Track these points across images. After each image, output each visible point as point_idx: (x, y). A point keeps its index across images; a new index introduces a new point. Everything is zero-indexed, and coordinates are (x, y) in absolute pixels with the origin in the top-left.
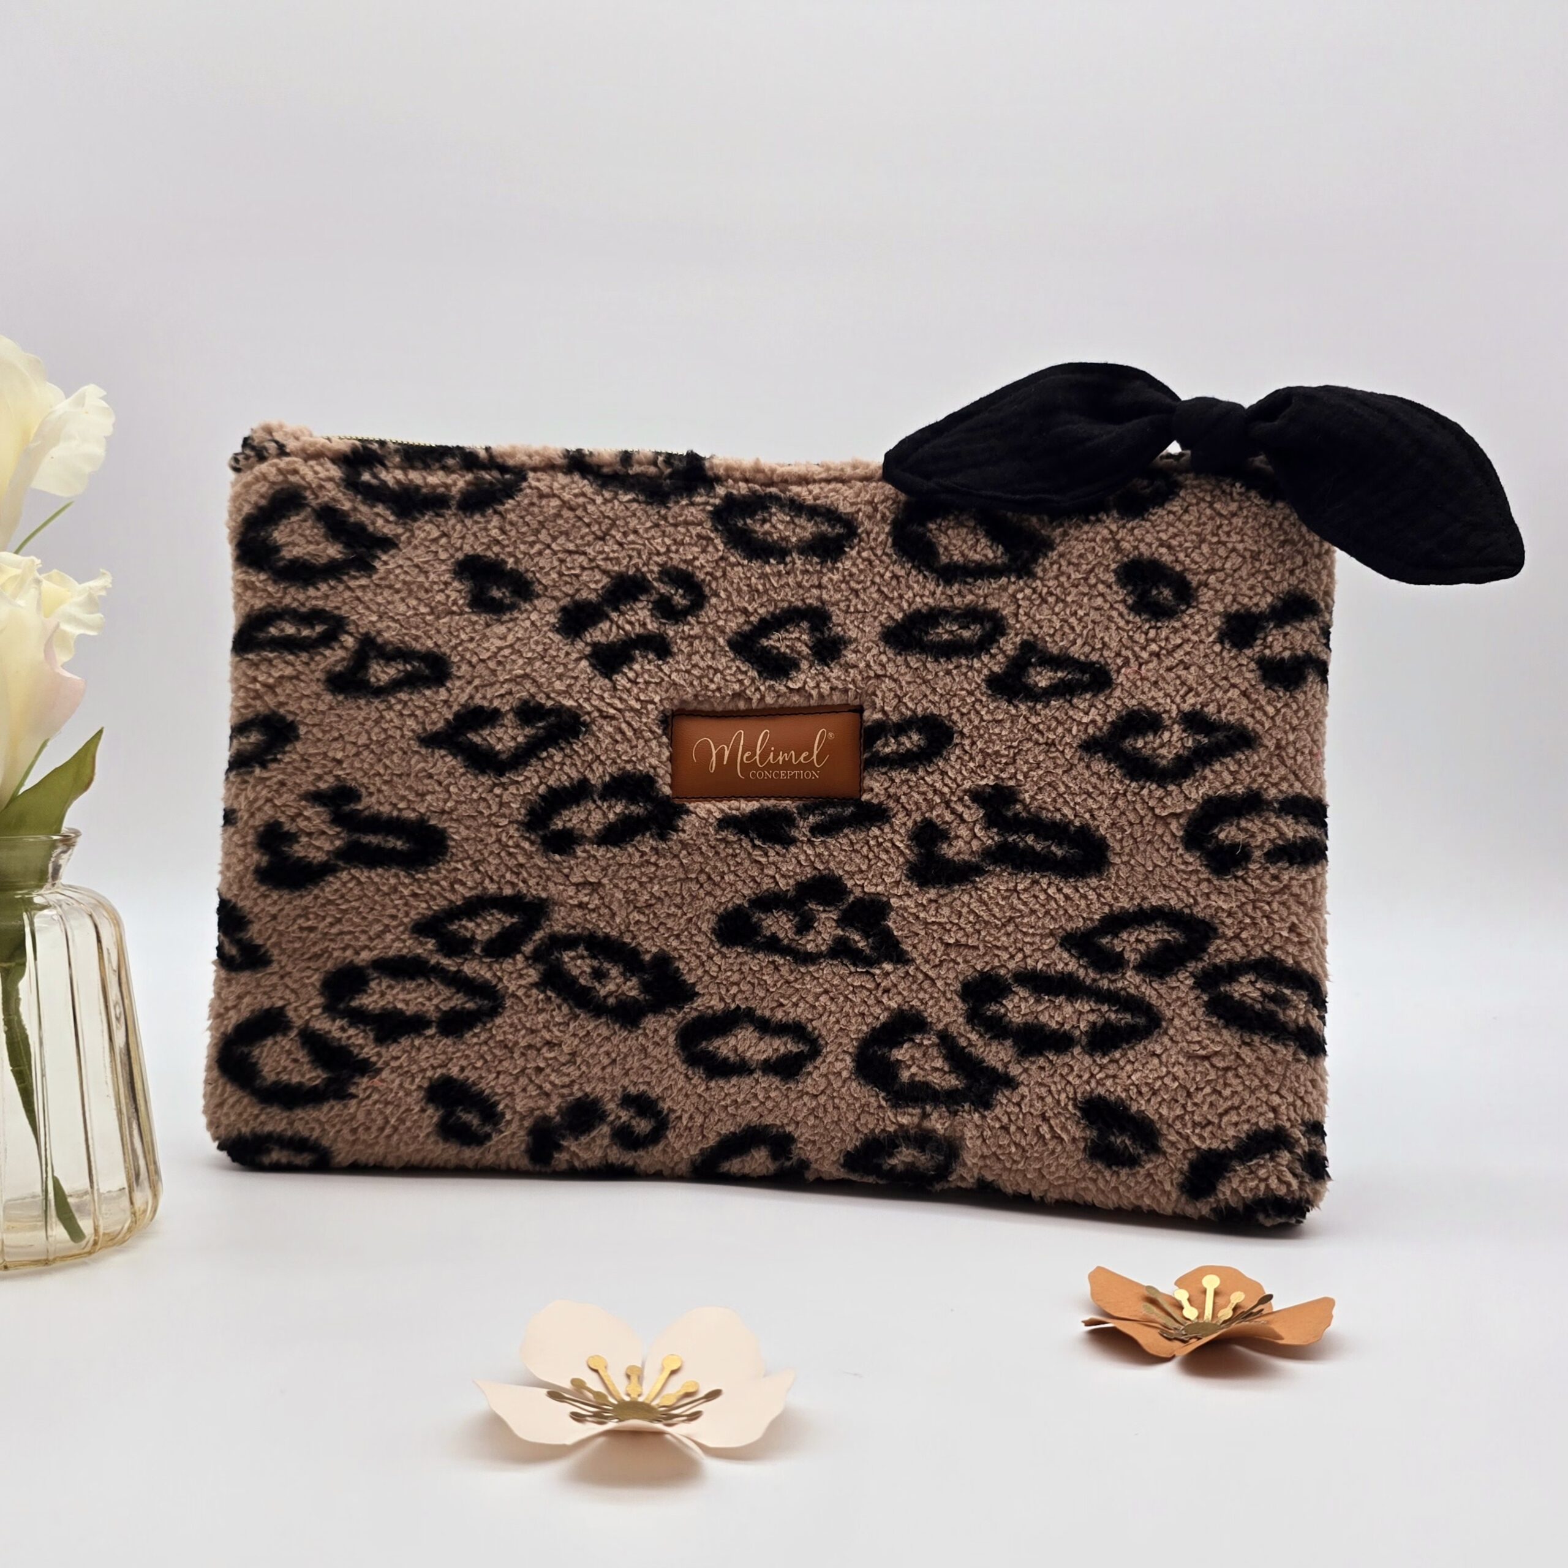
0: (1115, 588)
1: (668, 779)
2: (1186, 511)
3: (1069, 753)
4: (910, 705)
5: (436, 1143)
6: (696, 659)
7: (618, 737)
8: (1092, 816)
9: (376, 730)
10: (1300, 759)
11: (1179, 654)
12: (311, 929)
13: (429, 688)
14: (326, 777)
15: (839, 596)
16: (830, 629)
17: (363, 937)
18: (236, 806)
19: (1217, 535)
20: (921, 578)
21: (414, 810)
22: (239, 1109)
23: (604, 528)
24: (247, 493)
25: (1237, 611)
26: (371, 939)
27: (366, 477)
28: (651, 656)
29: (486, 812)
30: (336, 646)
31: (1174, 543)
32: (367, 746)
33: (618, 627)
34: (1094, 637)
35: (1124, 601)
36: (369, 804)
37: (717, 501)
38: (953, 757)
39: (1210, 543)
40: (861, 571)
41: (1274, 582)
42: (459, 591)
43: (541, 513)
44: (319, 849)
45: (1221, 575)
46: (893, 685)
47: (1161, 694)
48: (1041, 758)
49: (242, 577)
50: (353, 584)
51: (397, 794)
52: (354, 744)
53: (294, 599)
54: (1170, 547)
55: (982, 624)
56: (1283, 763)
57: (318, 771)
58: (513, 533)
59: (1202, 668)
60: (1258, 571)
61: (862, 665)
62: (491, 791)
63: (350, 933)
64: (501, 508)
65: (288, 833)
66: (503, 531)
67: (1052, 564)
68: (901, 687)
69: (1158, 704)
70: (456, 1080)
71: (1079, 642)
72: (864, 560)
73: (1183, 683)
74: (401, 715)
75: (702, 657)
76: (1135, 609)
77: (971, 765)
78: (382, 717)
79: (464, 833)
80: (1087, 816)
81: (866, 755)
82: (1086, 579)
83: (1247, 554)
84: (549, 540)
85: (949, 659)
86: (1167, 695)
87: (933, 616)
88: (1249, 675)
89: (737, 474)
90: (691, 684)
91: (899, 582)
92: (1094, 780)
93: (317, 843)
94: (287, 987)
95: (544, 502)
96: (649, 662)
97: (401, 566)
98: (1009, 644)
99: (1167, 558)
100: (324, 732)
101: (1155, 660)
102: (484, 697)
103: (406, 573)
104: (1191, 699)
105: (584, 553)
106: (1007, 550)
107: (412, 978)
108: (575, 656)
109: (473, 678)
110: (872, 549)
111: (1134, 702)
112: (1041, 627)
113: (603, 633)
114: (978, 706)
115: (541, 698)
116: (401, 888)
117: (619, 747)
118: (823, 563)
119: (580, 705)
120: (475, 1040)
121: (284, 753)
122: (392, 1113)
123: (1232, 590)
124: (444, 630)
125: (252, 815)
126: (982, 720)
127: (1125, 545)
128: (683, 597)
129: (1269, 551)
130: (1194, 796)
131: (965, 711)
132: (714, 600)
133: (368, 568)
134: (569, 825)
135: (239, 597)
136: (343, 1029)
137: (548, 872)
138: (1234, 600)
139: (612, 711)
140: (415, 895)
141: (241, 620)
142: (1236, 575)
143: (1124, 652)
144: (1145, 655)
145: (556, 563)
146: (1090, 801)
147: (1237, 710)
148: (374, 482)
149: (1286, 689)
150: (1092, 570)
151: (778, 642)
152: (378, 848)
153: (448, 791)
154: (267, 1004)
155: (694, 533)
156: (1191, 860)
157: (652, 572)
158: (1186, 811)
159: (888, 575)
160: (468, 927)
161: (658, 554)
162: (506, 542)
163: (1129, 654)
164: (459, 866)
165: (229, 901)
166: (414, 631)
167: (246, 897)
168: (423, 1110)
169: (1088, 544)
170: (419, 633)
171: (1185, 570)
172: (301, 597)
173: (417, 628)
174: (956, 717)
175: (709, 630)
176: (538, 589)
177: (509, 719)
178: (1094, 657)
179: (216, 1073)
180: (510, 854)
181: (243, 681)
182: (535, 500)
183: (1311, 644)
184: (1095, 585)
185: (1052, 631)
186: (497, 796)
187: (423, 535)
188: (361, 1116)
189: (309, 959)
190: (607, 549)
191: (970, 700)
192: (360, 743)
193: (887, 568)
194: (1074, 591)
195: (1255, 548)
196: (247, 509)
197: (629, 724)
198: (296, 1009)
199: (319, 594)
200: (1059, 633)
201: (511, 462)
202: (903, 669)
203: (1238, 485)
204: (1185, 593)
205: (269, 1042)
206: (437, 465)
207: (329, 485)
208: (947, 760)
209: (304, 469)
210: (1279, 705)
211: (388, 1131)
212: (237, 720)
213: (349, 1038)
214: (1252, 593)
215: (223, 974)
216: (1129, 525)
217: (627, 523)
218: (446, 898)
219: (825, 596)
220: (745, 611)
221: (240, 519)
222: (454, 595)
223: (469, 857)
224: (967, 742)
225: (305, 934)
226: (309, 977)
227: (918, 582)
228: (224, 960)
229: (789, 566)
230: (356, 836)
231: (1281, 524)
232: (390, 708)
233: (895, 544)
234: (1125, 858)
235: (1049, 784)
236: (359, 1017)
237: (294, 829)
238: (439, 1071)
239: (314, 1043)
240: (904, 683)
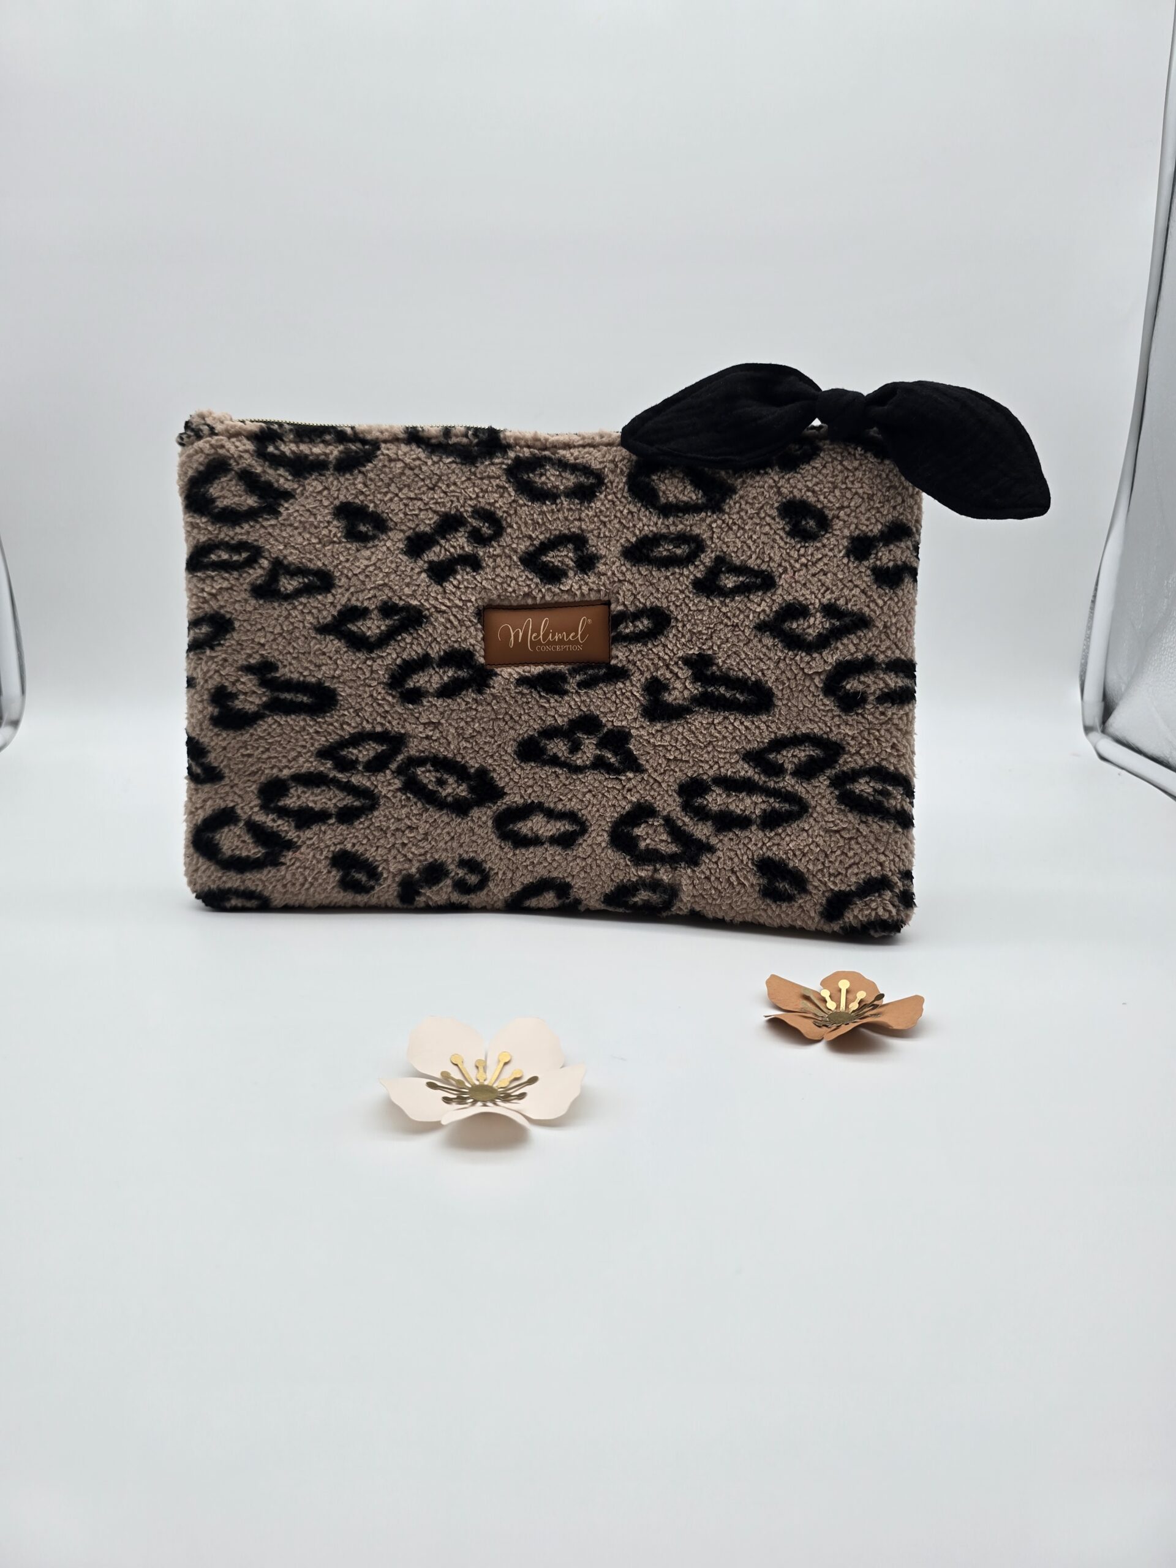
0: (777, 520)
1: (482, 653)
2: (824, 467)
3: (747, 633)
4: (642, 600)
5: (339, 892)
6: (498, 570)
7: (448, 625)
8: (763, 674)
9: (286, 623)
10: (899, 634)
11: (820, 565)
12: (249, 756)
13: (320, 594)
14: (254, 655)
15: (593, 526)
16: (587, 549)
17: (284, 760)
18: (195, 675)
19: (845, 483)
20: (647, 513)
21: (314, 676)
22: (208, 873)
23: (433, 482)
24: (190, 461)
25: (859, 535)
26: (289, 761)
27: (271, 449)
28: (468, 569)
29: (362, 677)
30: (257, 566)
31: (817, 489)
32: (281, 634)
33: (446, 550)
34: (764, 553)
35: (783, 529)
36: (284, 672)
37: (510, 462)
38: (671, 636)
39: (841, 489)
40: (607, 509)
41: (883, 515)
42: (338, 527)
43: (391, 472)
44: (252, 703)
45: (848, 511)
46: (630, 587)
47: (808, 592)
48: (729, 635)
49: (190, 519)
50: (266, 523)
51: (302, 666)
52: (272, 633)
53: (227, 535)
54: (813, 492)
55: (689, 545)
56: (888, 637)
57: (249, 651)
58: (372, 487)
59: (835, 574)
60: (873, 508)
61: (609, 573)
62: (365, 663)
63: (275, 757)
64: (363, 469)
65: (230, 693)
66: (366, 486)
67: (735, 503)
68: (636, 588)
69: (806, 599)
70: (350, 852)
71: (754, 557)
72: (609, 501)
73: (823, 585)
74: (302, 612)
75: (502, 570)
76: (791, 534)
77: (683, 640)
78: (290, 614)
79: (349, 691)
80: (760, 674)
81: (613, 634)
82: (758, 514)
83: (865, 496)
84: (397, 491)
85: (667, 568)
86: (812, 593)
87: (656, 540)
88: (866, 579)
89: (523, 443)
90: (496, 588)
91: (633, 516)
92: (764, 650)
93: (251, 699)
94: (235, 793)
95: (392, 465)
96: (467, 573)
97: (297, 511)
98: (707, 558)
99: (812, 499)
100: (251, 625)
101: (804, 569)
102: (358, 600)
103: (301, 515)
104: (828, 596)
105: (421, 499)
106: (705, 494)
107: (318, 786)
108: (417, 570)
109: (350, 587)
110: (614, 493)
111: (791, 597)
112: (728, 547)
113: (435, 554)
114: (687, 601)
115: (396, 600)
116: (308, 728)
117: (449, 632)
118: (581, 503)
119: (422, 604)
120: (361, 826)
121: (225, 640)
122: (309, 875)
123: (855, 521)
124: (329, 554)
125: (206, 681)
126: (690, 610)
127: (784, 490)
128: (488, 528)
129: (879, 494)
130: (830, 660)
131: (678, 604)
132: (509, 530)
133: (276, 513)
134: (418, 685)
135: (188, 533)
136: (274, 821)
137: (405, 716)
138: (856, 527)
139: (443, 608)
140: (317, 732)
141: (191, 549)
142: (858, 511)
143: (784, 564)
144: (798, 566)
145: (402, 507)
146: (762, 664)
147: (858, 603)
148: (276, 452)
149: (891, 588)
150: (762, 508)
151: (553, 558)
152: (291, 701)
153: (336, 663)
154: (223, 805)
155: (494, 484)
156: (828, 703)
157: (467, 511)
158: (825, 670)
159: (626, 511)
160: (353, 752)
161: (471, 499)
162: (368, 493)
163: (787, 565)
164: (346, 713)
165: (194, 738)
166: (308, 556)
167: (205, 736)
168: (329, 872)
169: (759, 490)
170: (312, 557)
171: (824, 507)
172: (231, 533)
173: (310, 553)
174: (672, 608)
175: (507, 551)
176: (391, 524)
177: (375, 614)
178: (764, 567)
179: (192, 850)
180: (379, 705)
181: (195, 591)
182: (386, 463)
183: (907, 557)
184: (764, 518)
185: (735, 550)
186: (369, 666)
187: (311, 489)
188: (289, 877)
189: (249, 775)
190: (436, 496)
191: (681, 596)
192: (276, 632)
193: (625, 507)
194: (750, 522)
195: (870, 492)
196: (190, 473)
197: (455, 616)
198: (242, 808)
199: (243, 531)
200: (741, 551)
201: (369, 437)
202: (637, 576)
203: (859, 449)
204: (824, 523)
205: (226, 830)
206: (319, 440)
207: (246, 456)
208: (667, 637)
209: (228, 445)
210: (886, 599)
211: (307, 886)
212: (193, 617)
213: (278, 826)
214: (868, 523)
215: (192, 786)
216: (787, 477)
217: (449, 478)
218: (337, 734)
219: (584, 527)
220: (530, 537)
221: (186, 480)
222: (334, 530)
223: (352, 707)
224: (680, 625)
225: (245, 759)
226: (250, 787)
227: (645, 516)
228: (192, 776)
229: (559, 506)
230: (276, 694)
231: (887, 475)
232: (295, 608)
233: (630, 490)
234: (785, 702)
235: (735, 653)
236: (284, 812)
237: (234, 690)
238: (339, 847)
239: (257, 831)
240: (637, 586)
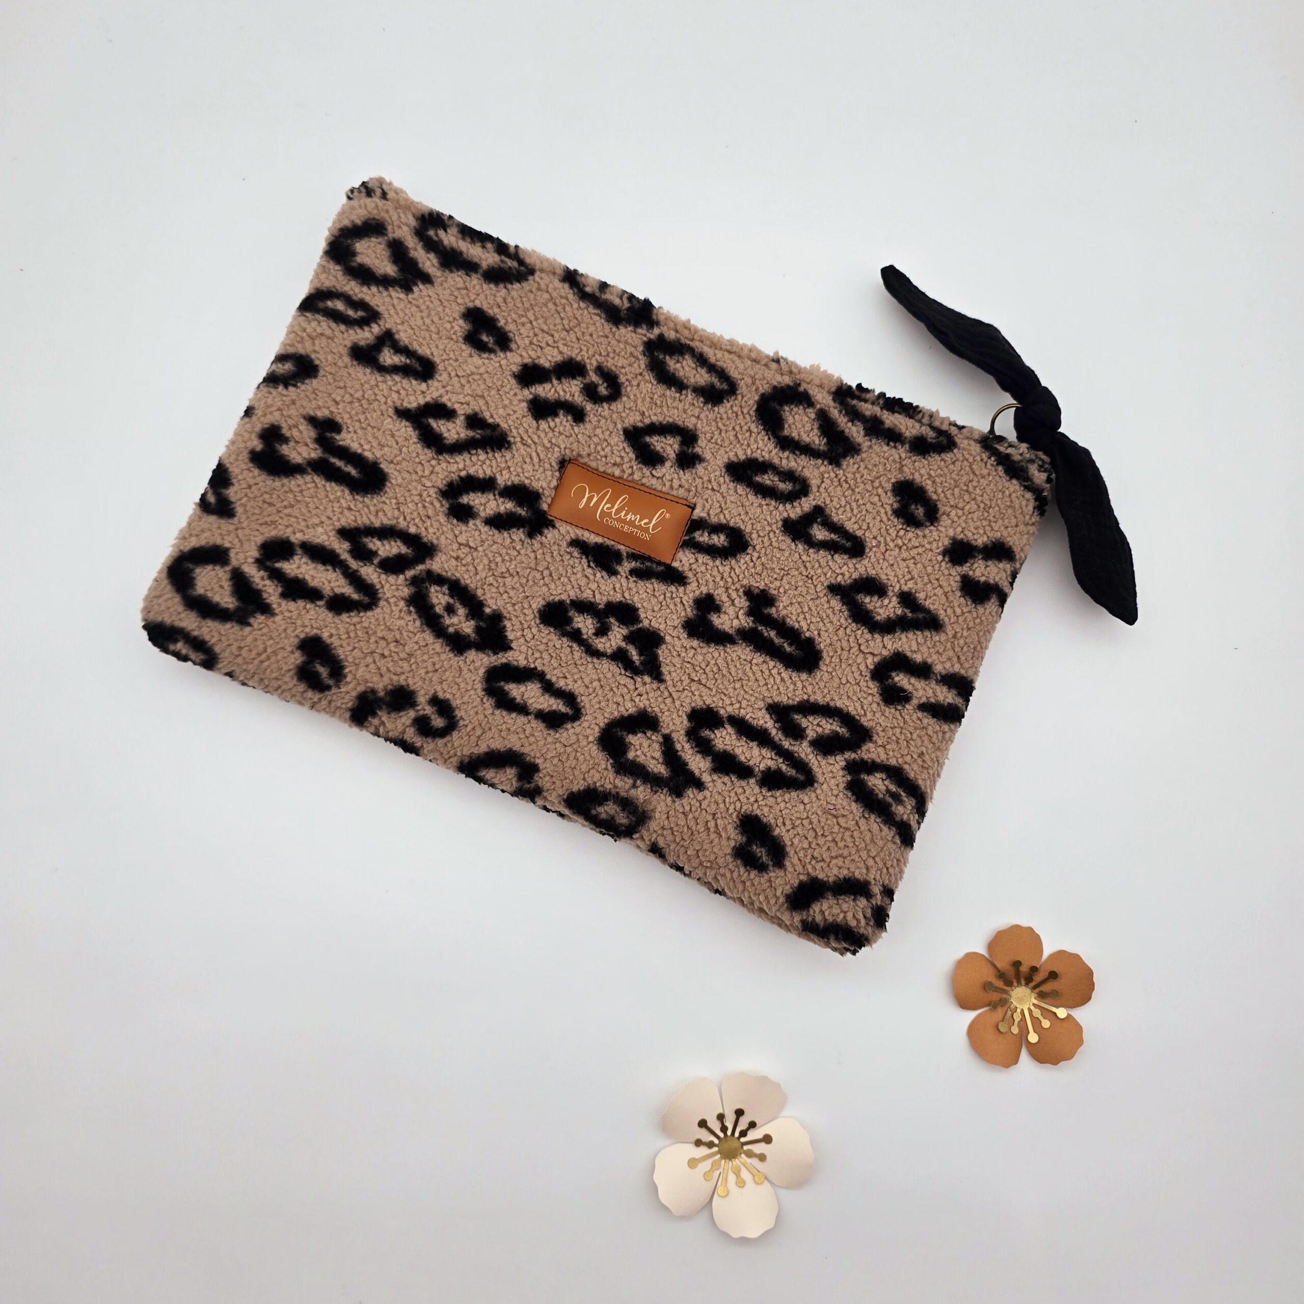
0: (889, 494)
1: (549, 500)
2: (953, 463)
3: (819, 588)
4: (727, 516)
5: (292, 678)
6: (598, 431)
7: (528, 460)
8: (819, 634)
9: (370, 392)
10: (965, 649)
11: (914, 552)
12: (271, 504)
13: (416, 379)
14: (324, 410)
15: (707, 428)
16: (694, 447)
17: (303, 523)
18: (256, 406)
19: (967, 486)
20: (766, 438)
21: (373, 453)
22: (170, 603)
23: (571, 325)
24: (351, 213)
25: (962, 539)
26: (307, 527)
27: (431, 233)
28: (569, 418)
29: (420, 473)
30: (366, 329)
31: (938, 480)
32: (359, 400)
33: (556, 391)
34: (864, 520)
35: (892, 505)
36: (347, 439)
37: (652, 337)
38: (742, 561)
39: (961, 489)
40: (728, 418)
41: (992, 530)
42: (461, 327)
43: (535, 299)
44: (299, 454)
45: (960, 513)
46: (721, 499)
47: (893, 574)
48: (800, 584)
49: (325, 263)
50: (393, 294)
51: (366, 439)
52: (351, 395)
53: (352, 289)
54: (934, 482)
55: (794, 484)
56: (953, 649)
57: (320, 403)
58: (511, 305)
59: (925, 567)
60: (985, 519)
61: (706, 478)
62: (429, 461)
63: (296, 517)
64: (509, 286)
65: (282, 435)
66: (505, 300)
67: (854, 463)
68: (726, 503)
69: (888, 579)
70: (324, 642)
71: (853, 520)
72: (733, 412)
73: (909, 572)
74: (391, 389)
75: (603, 432)
76: (897, 513)
77: (753, 570)
78: (377, 386)
79: (400, 481)
80: (816, 633)
81: (686, 538)
82: (873, 482)
83: (982, 505)
84: (532, 318)
85: (764, 497)
86: (895, 576)
87: (764, 467)
88: (952, 583)
89: (672, 325)
90: (589, 446)
91: (750, 436)
92: (829, 612)
93: (299, 450)
94: (238, 537)
95: (539, 293)
96: (567, 421)
97: (429, 296)
98: (806, 505)
99: (929, 488)
100: (335, 380)
101: (897, 550)
102: (450, 400)
103: (432, 302)
104: (910, 584)
105: (552, 336)
106: (828, 443)
107: (324, 564)
108: (519, 397)
109: (448, 384)
110: (741, 407)
111: (874, 572)
112: (832, 501)
113: (547, 391)
114: (772, 535)
115: (487, 415)
116: (342, 501)
117: (525, 466)
118: (705, 403)
119: (511, 430)
120: (348, 620)
121: (303, 383)
122: (271, 646)
123: (964, 525)
124: (441, 347)
125: (265, 415)
126: (771, 544)
127: (905, 469)
128: (606, 388)
129: (997, 508)
130: (889, 647)
131: (762, 534)
132: (624, 399)
133: (408, 289)
134: (471, 503)
135: (317, 274)
136: (262, 578)
137: (445, 529)
138: (962, 532)
139: (529, 441)
140: (350, 509)
141: (313, 291)
142: (970, 516)
143: (879, 538)
144: (892, 545)
145: (531, 334)
146: (821, 624)
147: (937, 603)
148: (435, 238)
149: (974, 601)
150: (878, 478)
151: (659, 443)
152: (339, 469)
153: (401, 451)
154: (219, 542)
155: (629, 351)
156: (872, 686)
157: (591, 364)
158: (881, 654)
159: (746, 428)
160: (374, 544)
161: (600, 355)
162: (504, 308)
163: (882, 540)
164: (387, 501)
165: (225, 465)
166: (421, 340)
167: (237, 467)
168: (292, 652)
169: (882, 460)
170: (424, 342)
171: (938, 500)
172: (357, 290)
173: (424, 338)
174: (754, 536)
175: (614, 416)
176: (513, 346)
177: (460, 421)
178: (859, 533)
179: (164, 575)
180: (424, 507)
181: (296, 328)
182: (534, 290)
183: (1001, 579)
184: (877, 488)
185: (838, 506)
186: (432, 466)
187: (452, 283)
188: (249, 639)
189: (261, 524)
190: (568, 338)
191: (768, 528)
192: (355, 396)
193: (746, 423)
194: (862, 486)
195: (988, 503)
196: (346, 223)
197: (538, 455)
198: (237, 554)
199: (369, 292)
200: (842, 509)
201: (528, 260)
202: (731, 492)
203: (993, 459)
204: (932, 515)
205: (210, 567)
206: (479, 244)
207: (405, 228)
208: (738, 561)
209: (392, 212)
210: (965, 610)
211: (264, 656)
212: (283, 352)
213: (265, 586)
214: (975, 531)
215: (199, 512)
216: (914, 458)
217: (588, 328)
218: (369, 519)
219: (699, 426)
220: (643, 414)
221: (338, 226)
222: (457, 328)
223: (396, 498)
224: (756, 555)
225: (266, 506)
226: (255, 536)
227: (763, 440)
228: (204, 504)
229: (683, 397)
230: (326, 456)
231: (1010, 495)
232: (385, 382)
233: (757, 410)
234: (830, 670)
235: (799, 603)
236: (277, 575)
237: (288, 434)
238: (315, 631)
239: (240, 582)
240: (728, 501)
